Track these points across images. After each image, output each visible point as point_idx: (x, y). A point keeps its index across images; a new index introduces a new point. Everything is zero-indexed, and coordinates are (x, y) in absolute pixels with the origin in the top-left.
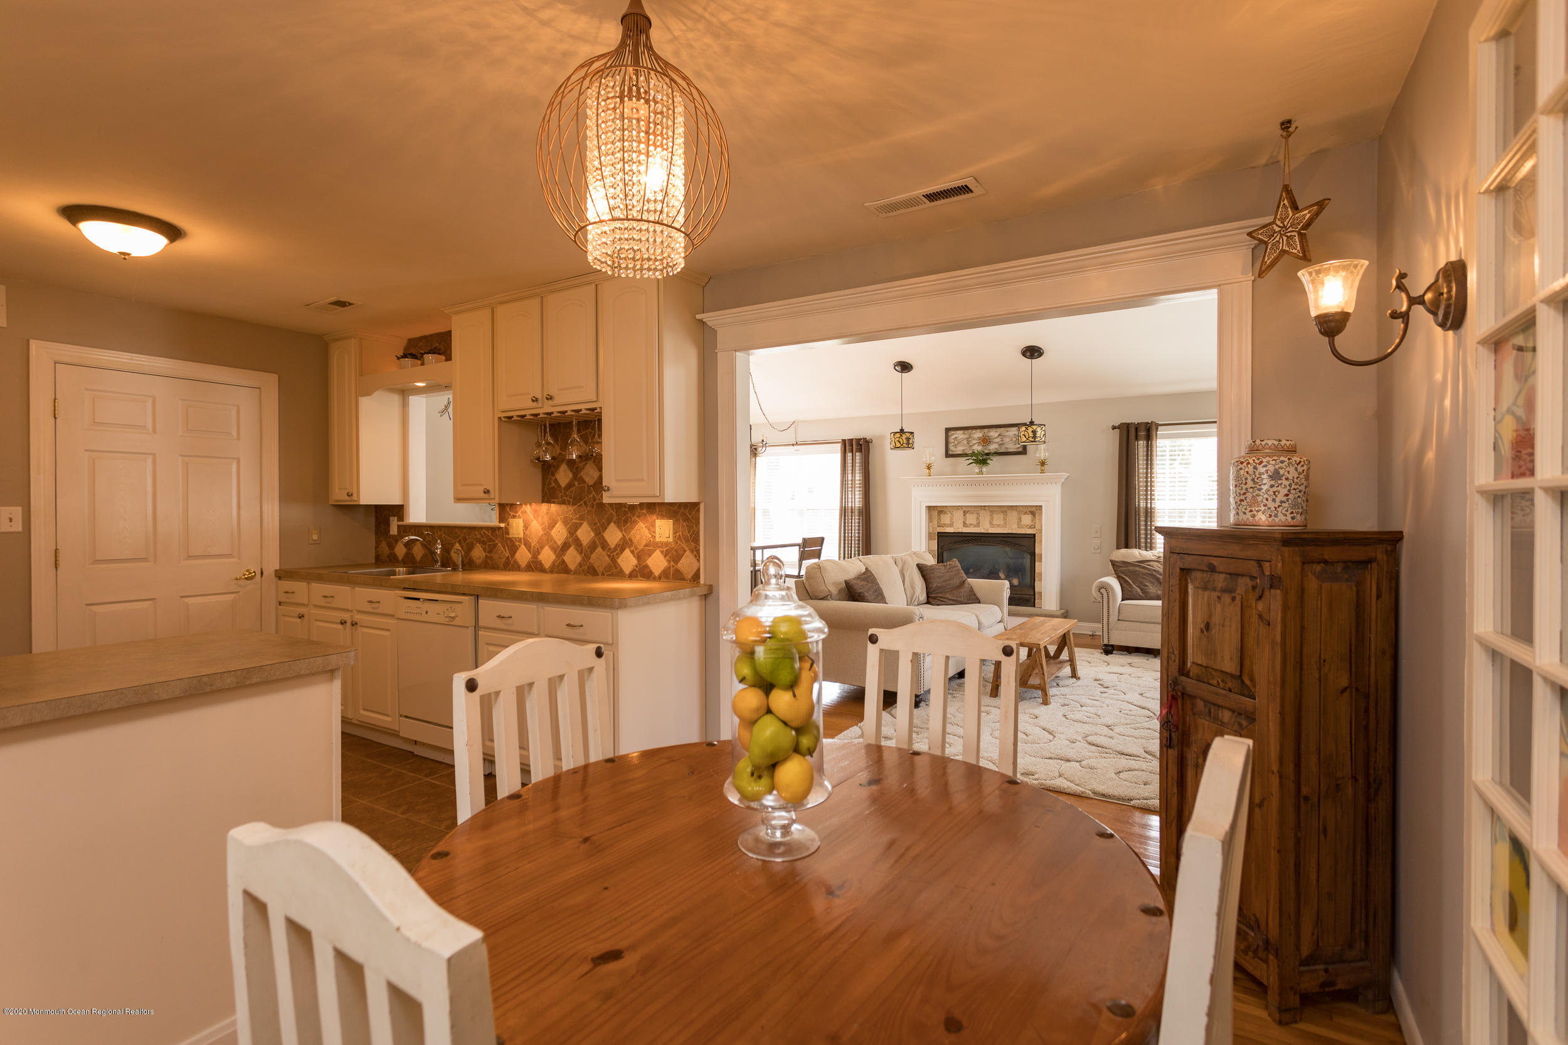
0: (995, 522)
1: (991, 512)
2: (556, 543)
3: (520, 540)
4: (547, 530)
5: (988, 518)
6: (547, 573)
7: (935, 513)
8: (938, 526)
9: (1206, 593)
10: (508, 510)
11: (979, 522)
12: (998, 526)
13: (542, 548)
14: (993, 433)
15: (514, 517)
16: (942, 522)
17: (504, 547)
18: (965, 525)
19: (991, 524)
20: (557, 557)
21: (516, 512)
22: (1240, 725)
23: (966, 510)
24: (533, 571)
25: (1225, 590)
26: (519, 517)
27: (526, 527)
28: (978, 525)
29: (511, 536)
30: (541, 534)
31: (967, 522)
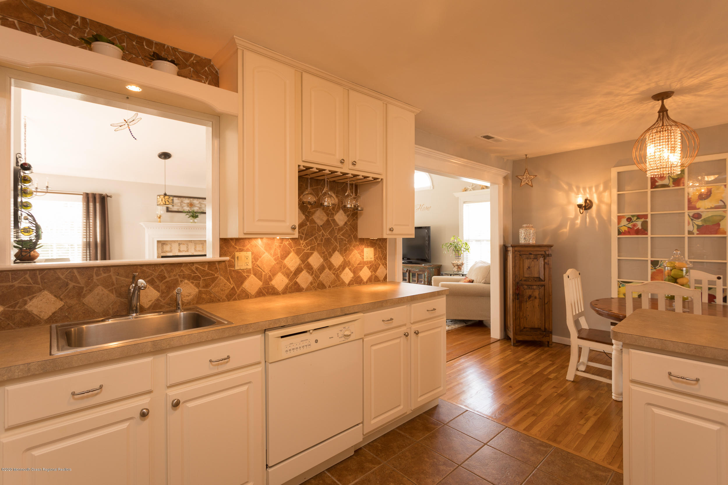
0: (197, 249)
1: (195, 243)
2: (289, 269)
3: (249, 271)
4: (280, 259)
5: (193, 247)
6: (280, 294)
7: (160, 245)
8: (162, 252)
9: (528, 260)
10: (233, 244)
11: (188, 249)
12: (199, 251)
13: (274, 275)
14: (196, 202)
15: (241, 250)
16: (164, 250)
17: (228, 280)
18: (180, 251)
19: (195, 250)
20: (291, 280)
21: (244, 246)
22: (539, 288)
23: (180, 243)
24: (264, 295)
25: (534, 259)
26: (248, 250)
27: (256, 258)
28: (188, 251)
29: (237, 268)
30: (273, 264)
31: (181, 250)
